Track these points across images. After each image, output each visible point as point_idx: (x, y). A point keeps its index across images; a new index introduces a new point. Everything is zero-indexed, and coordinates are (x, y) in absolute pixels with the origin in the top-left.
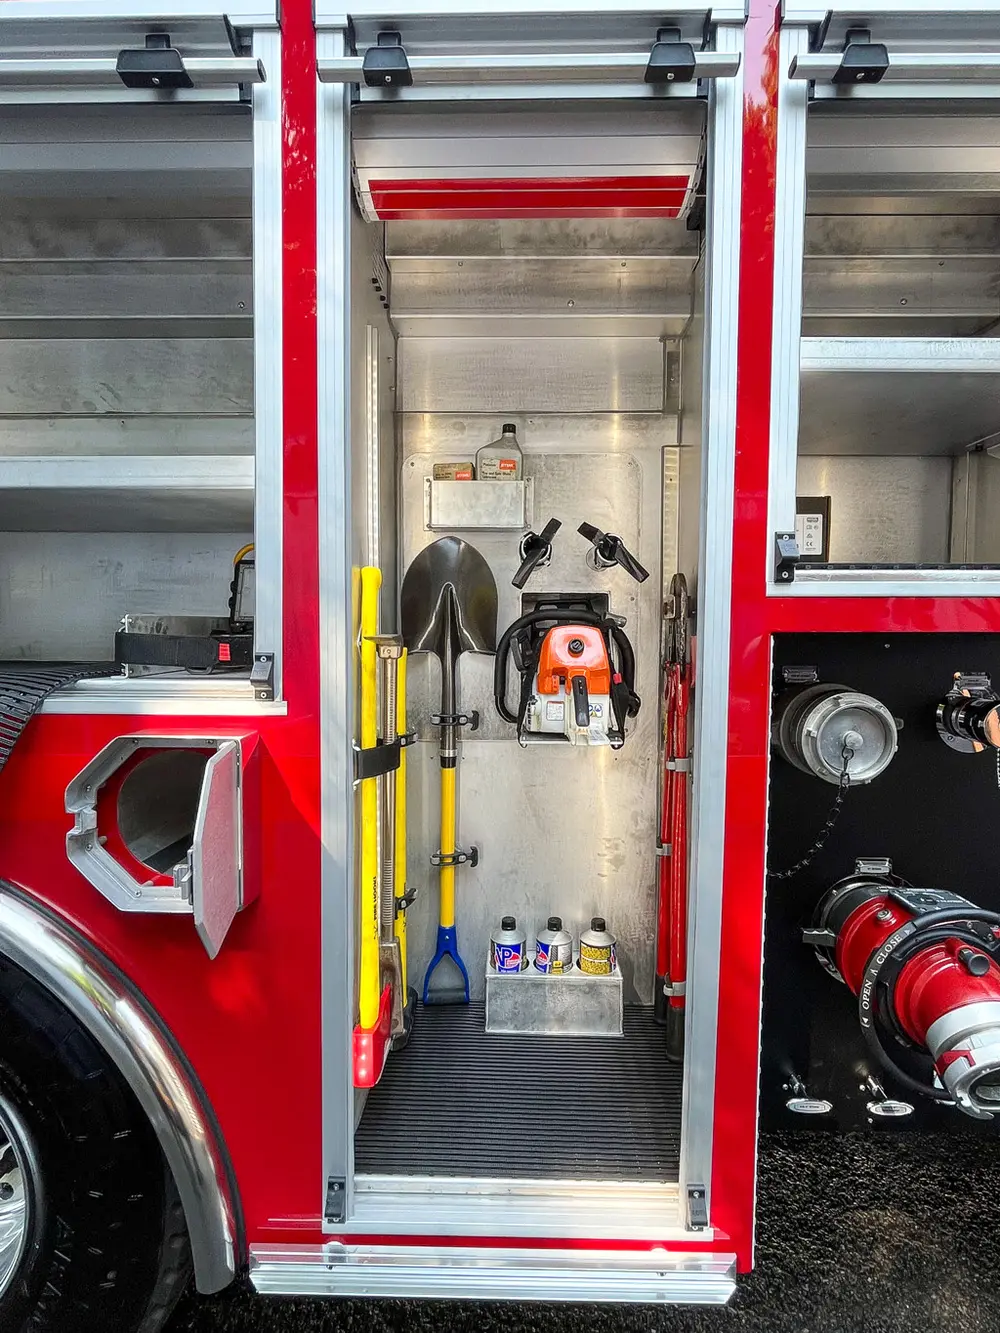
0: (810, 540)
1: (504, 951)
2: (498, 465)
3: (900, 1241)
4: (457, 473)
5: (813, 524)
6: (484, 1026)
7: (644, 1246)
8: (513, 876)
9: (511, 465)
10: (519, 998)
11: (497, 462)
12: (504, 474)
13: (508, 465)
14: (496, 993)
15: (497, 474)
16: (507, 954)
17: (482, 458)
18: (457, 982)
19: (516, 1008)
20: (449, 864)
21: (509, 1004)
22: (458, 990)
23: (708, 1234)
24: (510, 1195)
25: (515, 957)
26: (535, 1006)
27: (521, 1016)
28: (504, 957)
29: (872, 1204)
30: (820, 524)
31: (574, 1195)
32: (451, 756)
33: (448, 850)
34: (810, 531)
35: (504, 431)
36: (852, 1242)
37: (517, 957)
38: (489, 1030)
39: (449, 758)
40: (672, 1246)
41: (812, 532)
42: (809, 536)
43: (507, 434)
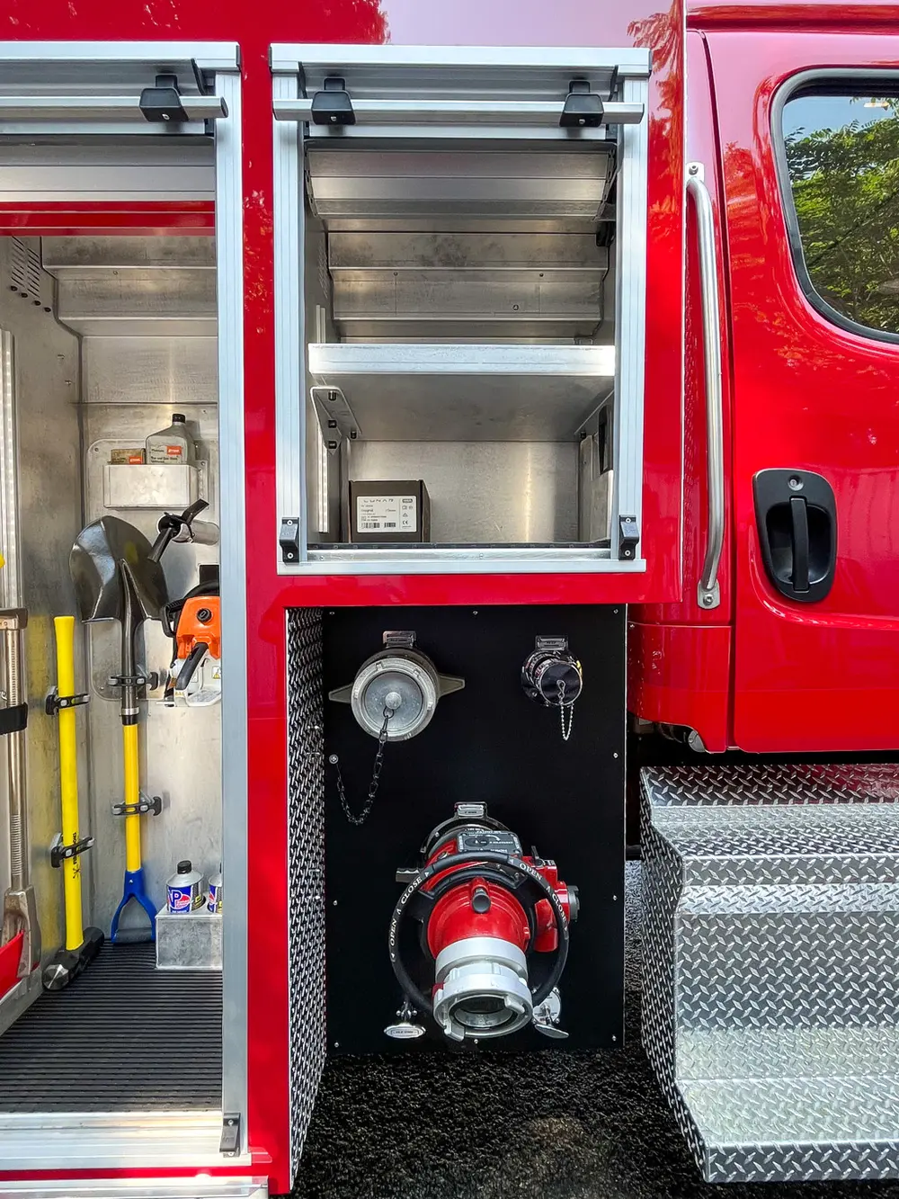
0: (405, 519)
1: (174, 893)
2: (166, 451)
3: (562, 1147)
4: (130, 458)
5: (408, 505)
6: (155, 963)
7: (190, 1172)
8: (199, 823)
9: (178, 451)
10: (186, 937)
11: (165, 448)
12: (171, 458)
13: (175, 451)
14: (165, 933)
15: (165, 459)
16: (177, 895)
17: (150, 445)
18: (146, 922)
19: (183, 946)
20: (131, 813)
21: (176, 943)
22: (145, 929)
23: (245, 1158)
24: (82, 1127)
25: (185, 899)
26: (201, 943)
27: (188, 953)
28: (174, 899)
29: (551, 1113)
30: (414, 504)
31: (142, 1126)
32: (131, 714)
33: (132, 799)
34: (405, 511)
35: (174, 421)
36: (519, 1150)
37: (187, 899)
38: (160, 967)
39: (129, 716)
40: (217, 1172)
41: (408, 511)
42: (405, 515)
43: (176, 423)
